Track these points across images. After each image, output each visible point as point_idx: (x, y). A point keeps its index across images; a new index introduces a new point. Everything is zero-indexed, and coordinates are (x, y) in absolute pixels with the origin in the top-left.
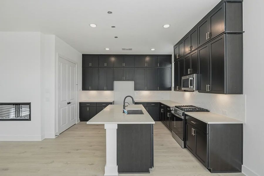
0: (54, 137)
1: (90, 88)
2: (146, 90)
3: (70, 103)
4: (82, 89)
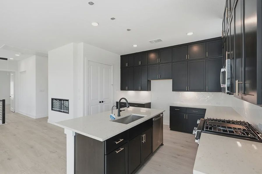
1: (127, 88)
2: (188, 91)
3: (102, 102)
4: (121, 89)
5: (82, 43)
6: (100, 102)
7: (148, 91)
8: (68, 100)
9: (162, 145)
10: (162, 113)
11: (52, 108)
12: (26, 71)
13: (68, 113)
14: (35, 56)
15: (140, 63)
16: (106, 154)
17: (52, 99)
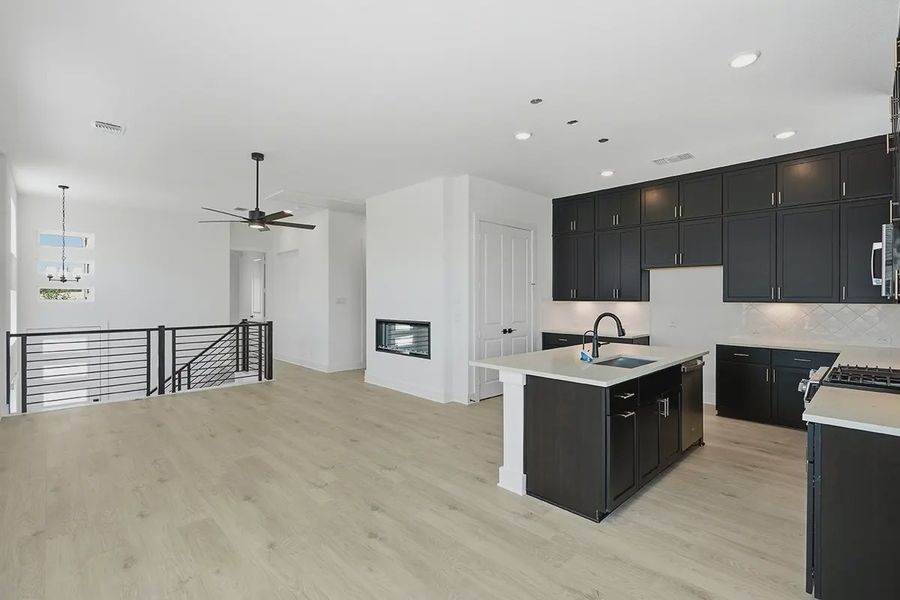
0: (466, 402)
1: (573, 293)
2: (776, 301)
3: (510, 331)
4: (554, 296)
5: (466, 176)
6: (505, 331)
7: (641, 300)
8: (427, 325)
9: (700, 443)
10: (701, 358)
11: (377, 346)
12: (297, 250)
13: (428, 357)
14: (327, 210)
15: (615, 220)
16: (608, 413)
17: (379, 323)
